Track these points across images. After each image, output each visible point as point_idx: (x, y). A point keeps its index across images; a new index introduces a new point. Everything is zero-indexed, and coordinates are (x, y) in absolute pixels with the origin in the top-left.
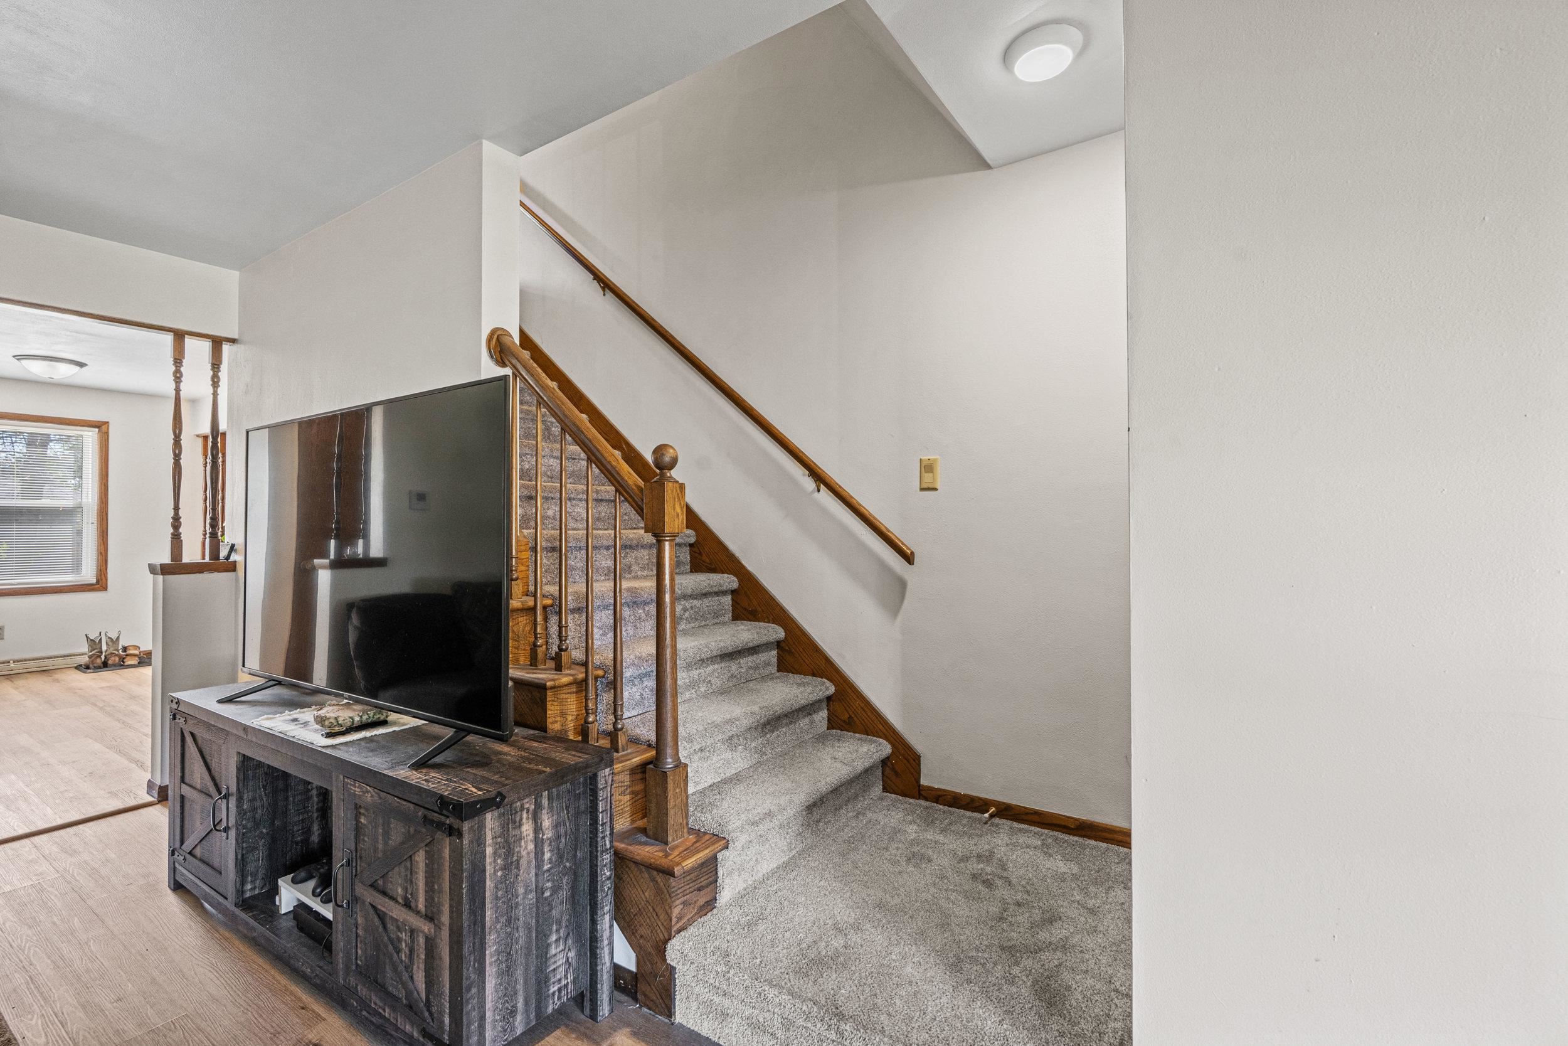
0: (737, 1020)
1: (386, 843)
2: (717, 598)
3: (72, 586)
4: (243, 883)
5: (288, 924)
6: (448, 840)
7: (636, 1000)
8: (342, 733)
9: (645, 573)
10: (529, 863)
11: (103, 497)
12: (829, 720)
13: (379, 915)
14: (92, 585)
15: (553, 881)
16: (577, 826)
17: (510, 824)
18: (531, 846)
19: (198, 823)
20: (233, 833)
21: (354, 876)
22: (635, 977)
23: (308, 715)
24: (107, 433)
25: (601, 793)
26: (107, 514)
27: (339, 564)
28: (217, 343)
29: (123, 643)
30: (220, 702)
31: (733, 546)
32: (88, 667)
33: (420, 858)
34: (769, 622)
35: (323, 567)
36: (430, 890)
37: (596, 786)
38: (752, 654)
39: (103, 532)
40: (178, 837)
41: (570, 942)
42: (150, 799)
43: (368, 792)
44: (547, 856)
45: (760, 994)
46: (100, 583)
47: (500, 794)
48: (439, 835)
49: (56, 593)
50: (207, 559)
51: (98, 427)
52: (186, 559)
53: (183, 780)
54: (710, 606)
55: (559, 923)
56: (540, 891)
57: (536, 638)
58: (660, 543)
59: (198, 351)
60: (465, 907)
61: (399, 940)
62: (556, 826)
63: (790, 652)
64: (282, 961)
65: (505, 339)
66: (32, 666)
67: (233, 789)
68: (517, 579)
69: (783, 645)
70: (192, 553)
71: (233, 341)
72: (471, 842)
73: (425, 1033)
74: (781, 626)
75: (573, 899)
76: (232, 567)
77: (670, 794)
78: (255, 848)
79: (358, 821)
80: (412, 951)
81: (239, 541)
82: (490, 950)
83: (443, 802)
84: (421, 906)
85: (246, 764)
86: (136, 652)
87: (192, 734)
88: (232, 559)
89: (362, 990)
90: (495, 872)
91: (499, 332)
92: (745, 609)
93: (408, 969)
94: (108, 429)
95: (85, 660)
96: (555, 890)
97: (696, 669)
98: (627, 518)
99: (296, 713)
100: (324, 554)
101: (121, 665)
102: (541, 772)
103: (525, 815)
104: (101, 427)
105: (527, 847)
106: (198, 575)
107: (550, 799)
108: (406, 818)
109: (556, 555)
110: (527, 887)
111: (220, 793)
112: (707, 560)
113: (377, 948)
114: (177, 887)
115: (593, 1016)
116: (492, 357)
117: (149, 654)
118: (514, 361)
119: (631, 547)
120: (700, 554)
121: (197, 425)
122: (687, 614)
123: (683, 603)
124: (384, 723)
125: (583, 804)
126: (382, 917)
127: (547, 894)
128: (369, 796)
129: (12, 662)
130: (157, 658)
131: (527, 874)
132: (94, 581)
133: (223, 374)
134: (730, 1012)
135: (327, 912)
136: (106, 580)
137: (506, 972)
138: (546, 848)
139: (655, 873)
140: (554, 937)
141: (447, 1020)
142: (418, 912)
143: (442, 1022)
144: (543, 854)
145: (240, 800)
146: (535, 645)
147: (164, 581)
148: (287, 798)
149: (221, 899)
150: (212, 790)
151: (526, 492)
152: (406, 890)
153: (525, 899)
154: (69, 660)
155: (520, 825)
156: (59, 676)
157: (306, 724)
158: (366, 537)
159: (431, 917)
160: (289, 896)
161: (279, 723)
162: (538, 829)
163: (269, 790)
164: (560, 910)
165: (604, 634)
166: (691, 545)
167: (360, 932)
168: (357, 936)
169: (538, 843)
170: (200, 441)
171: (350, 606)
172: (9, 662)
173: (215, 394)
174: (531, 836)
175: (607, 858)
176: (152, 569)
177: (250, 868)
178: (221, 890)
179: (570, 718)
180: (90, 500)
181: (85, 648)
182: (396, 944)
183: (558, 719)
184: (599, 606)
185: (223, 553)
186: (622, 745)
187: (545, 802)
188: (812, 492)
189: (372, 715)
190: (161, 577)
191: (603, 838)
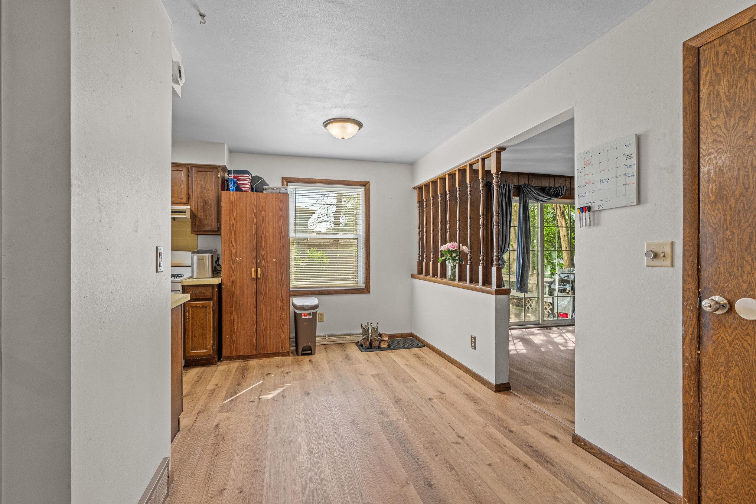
3: (353, 289)
11: (367, 231)
14: (362, 289)
24: (369, 189)
26: (369, 243)
32: (362, 347)
39: (368, 254)
46: (367, 288)
49: (346, 294)
66: (336, 340)
86: (387, 339)
94: (369, 187)
104: (365, 185)
129: (327, 336)
132: (364, 287)
136: (370, 286)
154: (353, 337)
170: (416, 192)
172: (326, 336)
180: (361, 234)
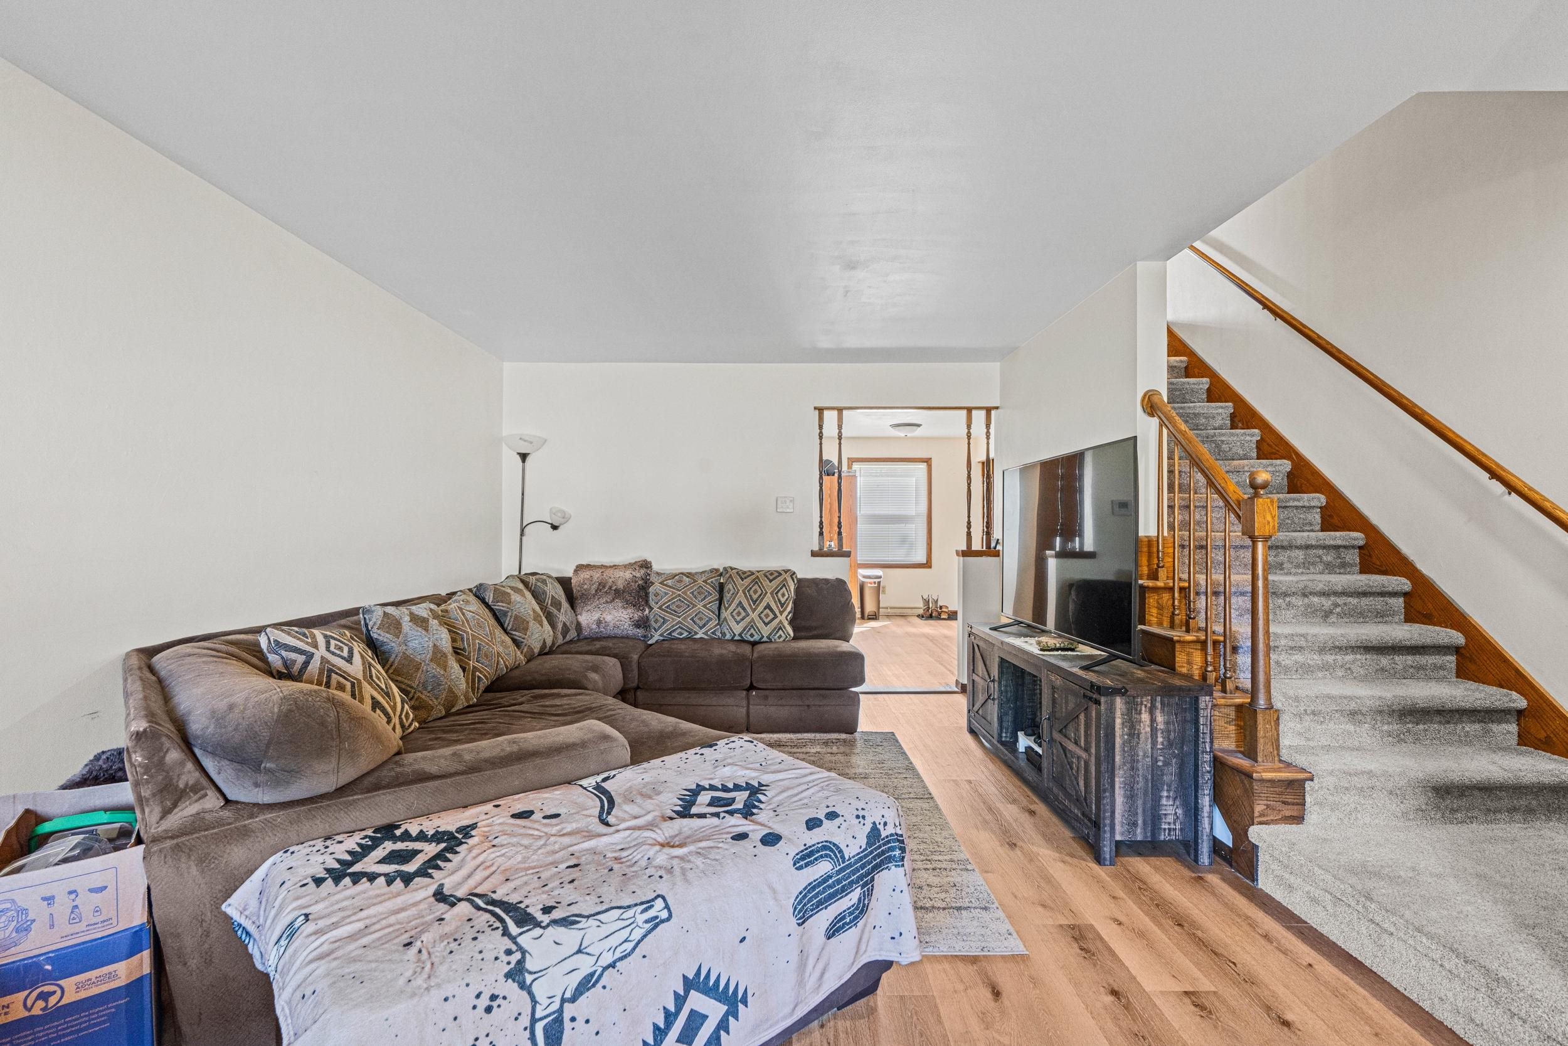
0: (1300, 893)
1: (1066, 709)
2: (1382, 599)
3: (916, 564)
4: (1001, 732)
5: (1024, 756)
6: (1094, 706)
7: (1231, 866)
8: (1049, 650)
9: (1300, 571)
10: (1147, 739)
11: (929, 507)
12: (1519, 736)
13: (1063, 749)
14: (924, 564)
15: (1164, 757)
16: (1184, 730)
17: (1132, 709)
18: (1148, 729)
19: (980, 695)
20: (996, 702)
21: (1051, 727)
22: (1231, 850)
23: (1033, 641)
24: (931, 465)
25: (1202, 712)
27: (1063, 555)
28: (988, 410)
29: (940, 603)
30: (991, 629)
31: (1406, 548)
32: (923, 617)
33: (1082, 717)
34: (1446, 627)
35: (1051, 556)
36: (1087, 735)
37: (1198, 706)
38: (1414, 654)
39: (930, 530)
40: (971, 703)
41: (1178, 803)
42: (956, 690)
43: (1058, 679)
44: (1160, 740)
45: (1310, 870)
46: (928, 564)
47: (1124, 687)
48: (1090, 703)
50: (984, 549)
51: (926, 462)
52: (974, 548)
53: (973, 671)
54: (1371, 605)
55: (1169, 786)
56: (1155, 760)
57: (1174, 609)
58: (1254, 543)
59: (979, 417)
60: (1102, 745)
61: (1072, 762)
62: (1167, 723)
63: (1472, 660)
64: (1018, 773)
65: (1155, 399)
66: (898, 611)
67: (996, 678)
68: (1163, 567)
69: (1463, 651)
70: (977, 546)
71: (997, 408)
72: (1106, 709)
73: (1083, 814)
74: (1461, 633)
75: (1181, 774)
76: (996, 554)
77: (1260, 727)
78: (1007, 714)
79: (1054, 696)
80: (1078, 768)
81: (1000, 538)
82: (1118, 781)
83: (1092, 685)
84: (1083, 744)
85: (1002, 661)
86: (946, 610)
87: (978, 645)
88: (997, 549)
89: (1055, 790)
90: (1123, 735)
91: (1150, 394)
92: (1419, 612)
93: (1077, 779)
94: (932, 463)
95: (921, 612)
96: (1167, 763)
97: (1331, 654)
98: (1289, 522)
99: (1027, 639)
100: (1052, 548)
101: (939, 618)
102: (1153, 684)
103: (1143, 708)
104: (928, 462)
105: (1145, 729)
106: (979, 558)
107: (1162, 703)
108: (1075, 694)
109: (1204, 551)
110: (1145, 753)
111: (990, 678)
112: (1378, 563)
113: (1062, 766)
114: (972, 731)
115: (1196, 860)
116: (1145, 412)
117: (955, 613)
118: (1160, 414)
119: (1283, 547)
120: (1370, 556)
121: (979, 456)
122: (1338, 610)
123: (1332, 599)
124: (1072, 650)
125: (1188, 716)
126: (1064, 749)
127: (1160, 764)
128: (1058, 681)
130: (960, 616)
131: (1144, 746)
132: (925, 562)
133: (992, 431)
134: (1295, 886)
135: (1040, 751)
136: (931, 562)
137: (1131, 797)
138: (1159, 735)
139: (1243, 777)
140: (1165, 794)
141: (1094, 807)
142: (1081, 747)
143: (1091, 807)
144: (1157, 737)
145: (1000, 683)
146: (1173, 614)
147: (963, 560)
148: (1023, 691)
149: (991, 738)
150: (987, 677)
151: (1183, 503)
152: (1075, 734)
153: (1144, 763)
154: (914, 611)
155: (1140, 713)
156: (910, 619)
157: (1031, 644)
158: (1081, 536)
159: (1087, 750)
160: (1024, 742)
161: (1019, 642)
162: (1153, 720)
163: (1014, 683)
164: (1170, 776)
165: (1241, 615)
166: (1360, 548)
167: (1055, 758)
168: (1053, 760)
169: (1154, 730)
170: (981, 465)
171: (1071, 586)
172: (890, 606)
173: (988, 444)
174: (1148, 723)
175: (1207, 757)
176: (957, 553)
177: (1005, 725)
178: (991, 733)
179: (1195, 667)
180: (922, 509)
181: (921, 604)
182: (1070, 764)
183: (1186, 665)
184: (1235, 593)
185: (993, 545)
186: (1230, 690)
187: (1158, 705)
188: (1503, 494)
189: (1066, 644)
190: (961, 558)
191: (1204, 742)
